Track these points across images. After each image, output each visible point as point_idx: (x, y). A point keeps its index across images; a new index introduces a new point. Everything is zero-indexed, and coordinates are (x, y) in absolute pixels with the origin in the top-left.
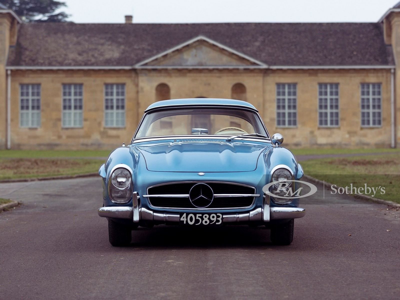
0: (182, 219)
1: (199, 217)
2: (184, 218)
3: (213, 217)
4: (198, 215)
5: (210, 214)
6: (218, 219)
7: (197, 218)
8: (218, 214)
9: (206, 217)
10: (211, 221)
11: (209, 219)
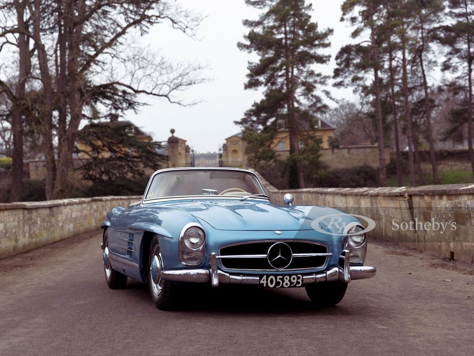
0: (262, 282)
1: (280, 279)
2: (264, 280)
3: (294, 279)
4: (278, 277)
5: (290, 276)
6: (298, 280)
7: (278, 280)
8: (298, 276)
9: (287, 279)
10: (291, 283)
11: (290, 281)
